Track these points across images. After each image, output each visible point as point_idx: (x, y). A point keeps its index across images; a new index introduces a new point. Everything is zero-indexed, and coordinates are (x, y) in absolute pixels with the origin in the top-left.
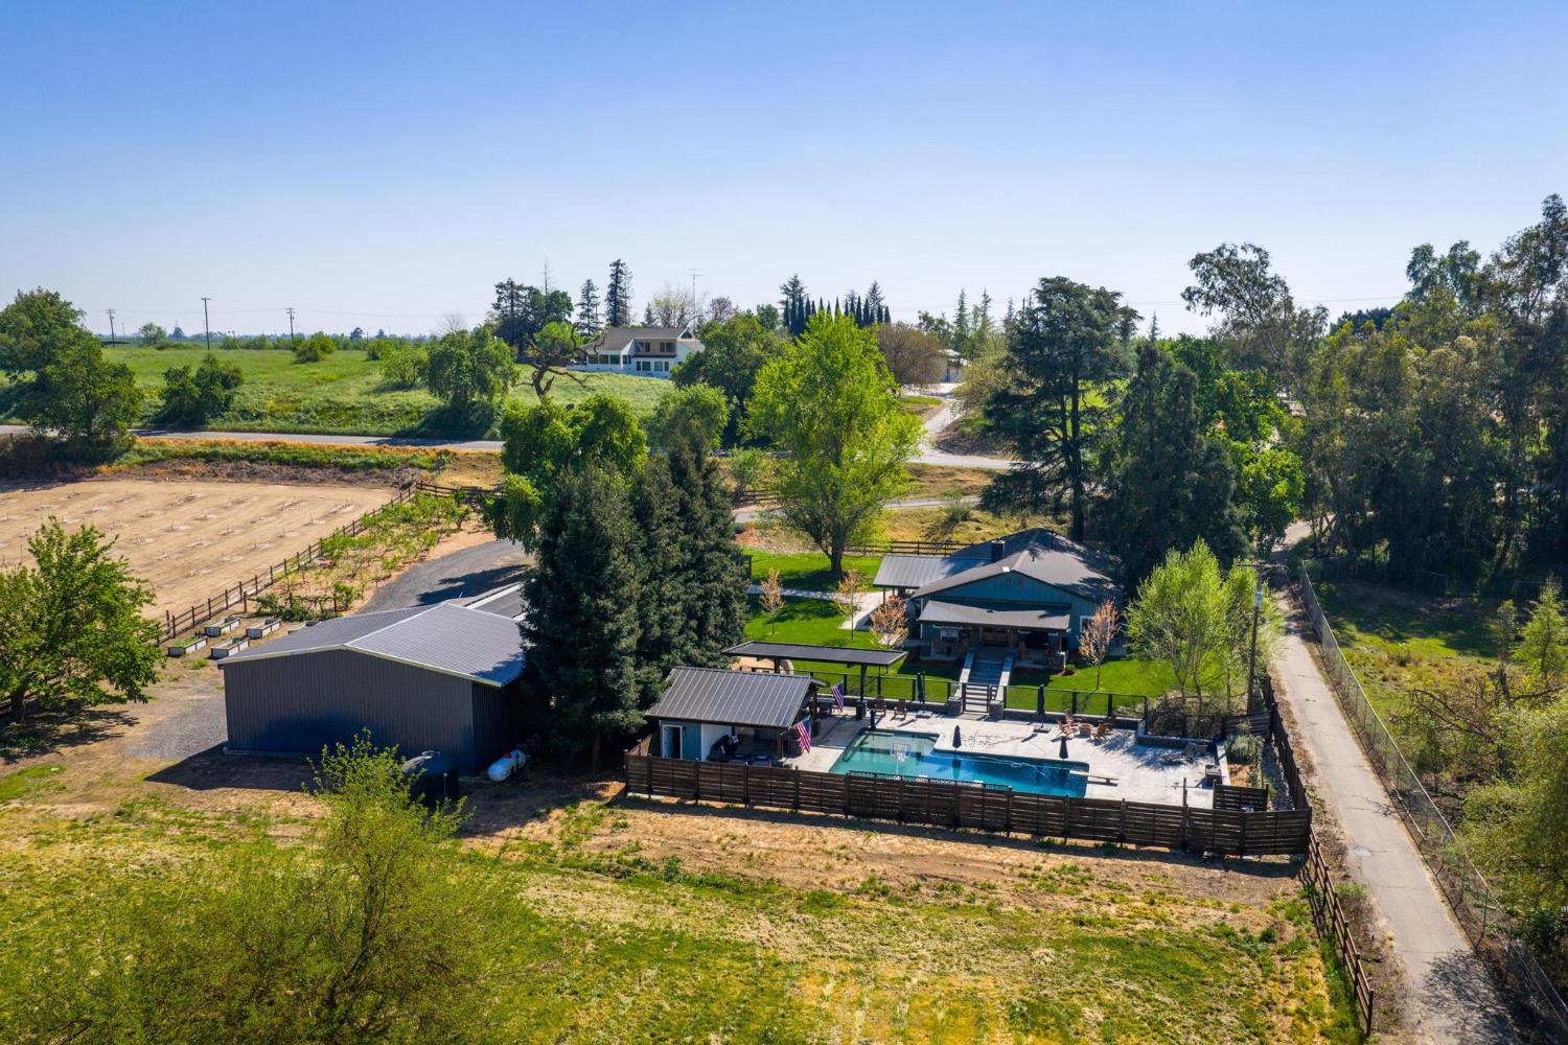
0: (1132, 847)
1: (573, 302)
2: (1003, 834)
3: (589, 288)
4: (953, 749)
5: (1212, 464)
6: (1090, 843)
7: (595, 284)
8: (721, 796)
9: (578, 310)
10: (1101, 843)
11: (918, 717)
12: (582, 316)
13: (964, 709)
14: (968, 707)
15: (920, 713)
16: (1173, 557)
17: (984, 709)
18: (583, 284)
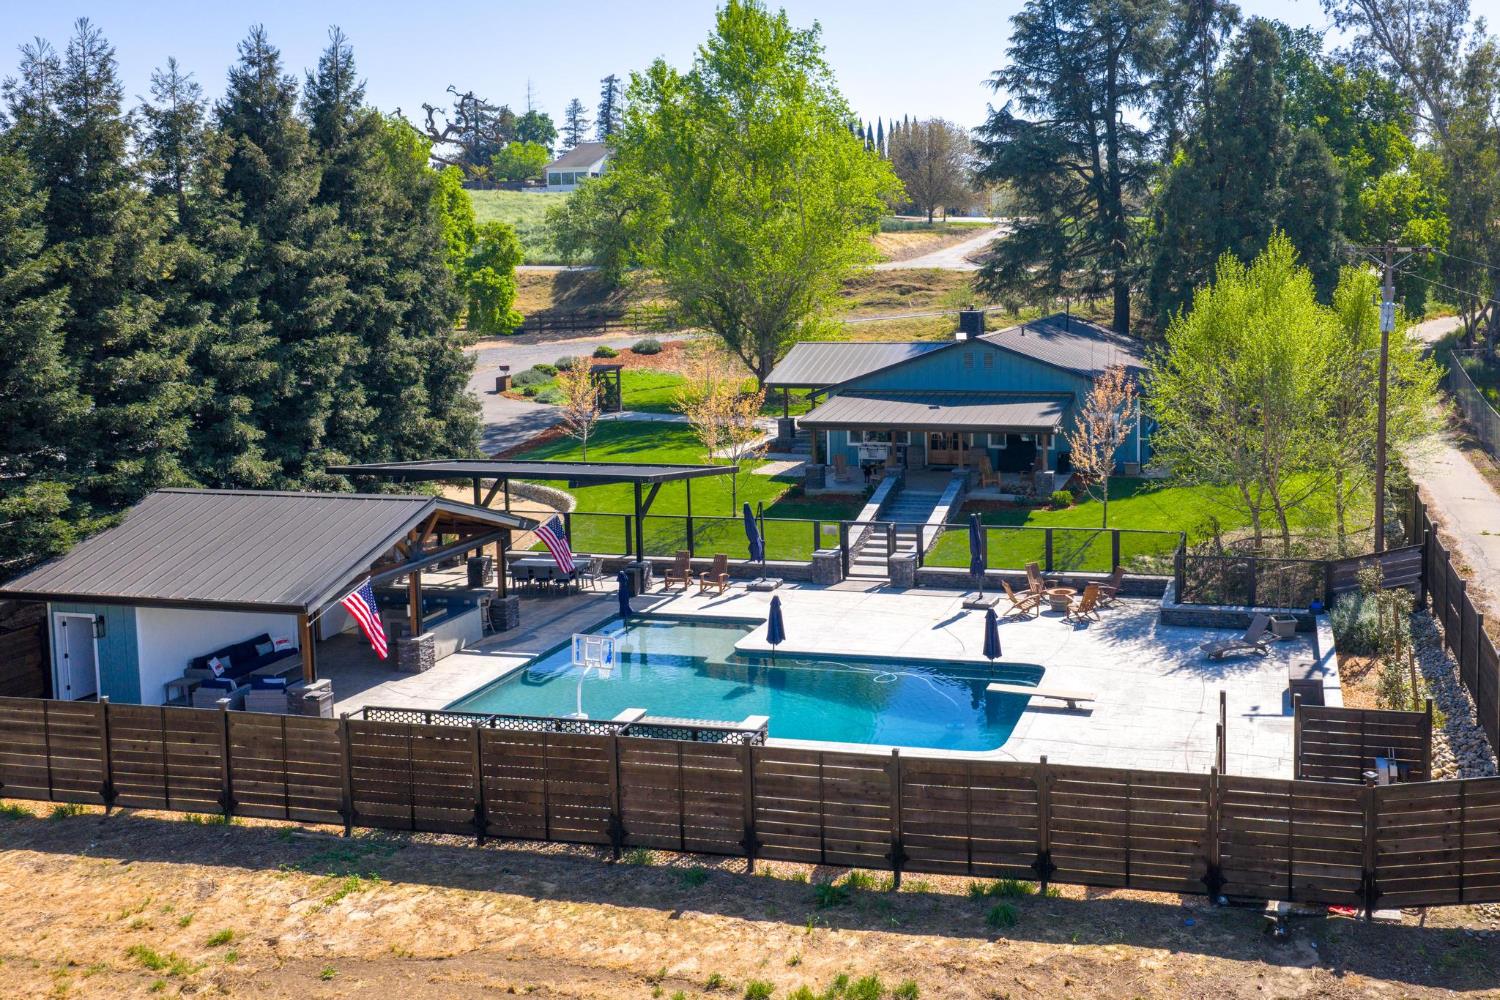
0: (1075, 892)
1: (556, 126)
2: (738, 866)
3: (576, 108)
4: (769, 647)
5: (1307, 165)
6: (957, 885)
7: (583, 103)
8: (47, 785)
9: (563, 135)
10: (988, 883)
11: (751, 589)
12: (568, 142)
13: (846, 573)
14: (853, 569)
15: (757, 582)
16: (1229, 264)
17: (884, 571)
18: (568, 104)
